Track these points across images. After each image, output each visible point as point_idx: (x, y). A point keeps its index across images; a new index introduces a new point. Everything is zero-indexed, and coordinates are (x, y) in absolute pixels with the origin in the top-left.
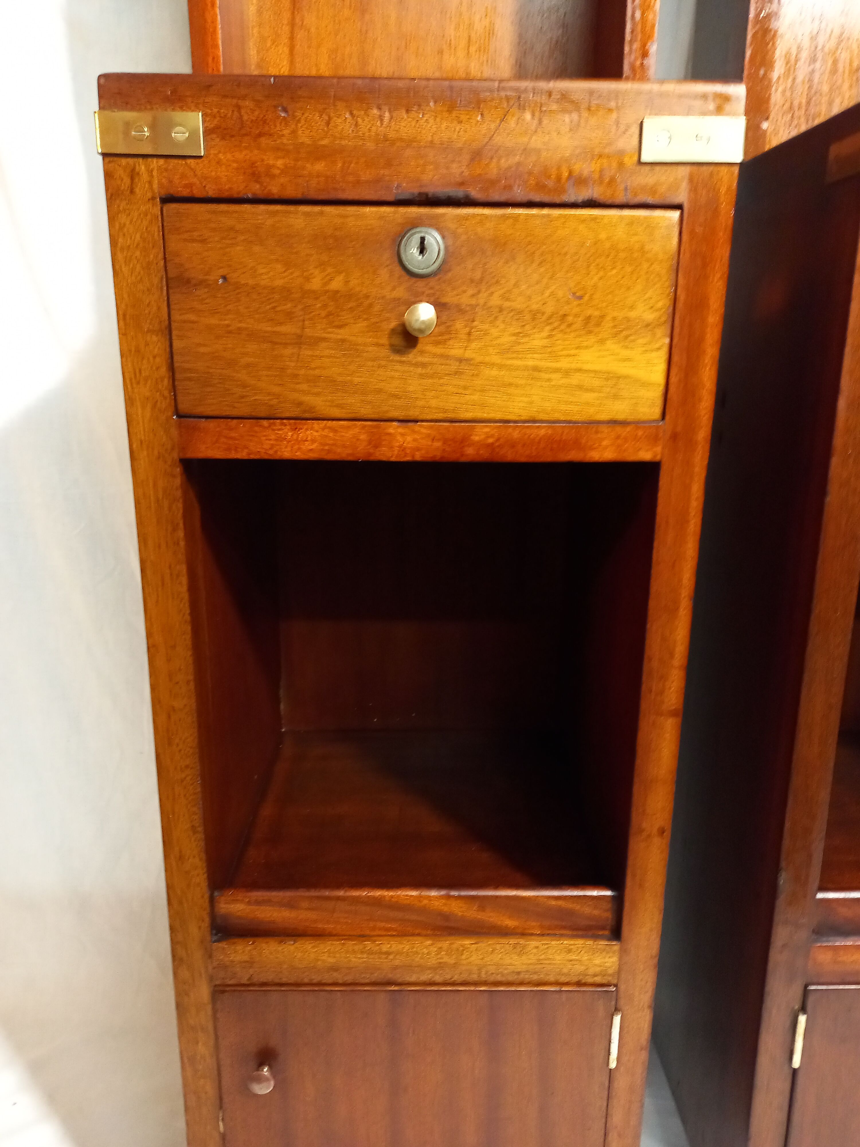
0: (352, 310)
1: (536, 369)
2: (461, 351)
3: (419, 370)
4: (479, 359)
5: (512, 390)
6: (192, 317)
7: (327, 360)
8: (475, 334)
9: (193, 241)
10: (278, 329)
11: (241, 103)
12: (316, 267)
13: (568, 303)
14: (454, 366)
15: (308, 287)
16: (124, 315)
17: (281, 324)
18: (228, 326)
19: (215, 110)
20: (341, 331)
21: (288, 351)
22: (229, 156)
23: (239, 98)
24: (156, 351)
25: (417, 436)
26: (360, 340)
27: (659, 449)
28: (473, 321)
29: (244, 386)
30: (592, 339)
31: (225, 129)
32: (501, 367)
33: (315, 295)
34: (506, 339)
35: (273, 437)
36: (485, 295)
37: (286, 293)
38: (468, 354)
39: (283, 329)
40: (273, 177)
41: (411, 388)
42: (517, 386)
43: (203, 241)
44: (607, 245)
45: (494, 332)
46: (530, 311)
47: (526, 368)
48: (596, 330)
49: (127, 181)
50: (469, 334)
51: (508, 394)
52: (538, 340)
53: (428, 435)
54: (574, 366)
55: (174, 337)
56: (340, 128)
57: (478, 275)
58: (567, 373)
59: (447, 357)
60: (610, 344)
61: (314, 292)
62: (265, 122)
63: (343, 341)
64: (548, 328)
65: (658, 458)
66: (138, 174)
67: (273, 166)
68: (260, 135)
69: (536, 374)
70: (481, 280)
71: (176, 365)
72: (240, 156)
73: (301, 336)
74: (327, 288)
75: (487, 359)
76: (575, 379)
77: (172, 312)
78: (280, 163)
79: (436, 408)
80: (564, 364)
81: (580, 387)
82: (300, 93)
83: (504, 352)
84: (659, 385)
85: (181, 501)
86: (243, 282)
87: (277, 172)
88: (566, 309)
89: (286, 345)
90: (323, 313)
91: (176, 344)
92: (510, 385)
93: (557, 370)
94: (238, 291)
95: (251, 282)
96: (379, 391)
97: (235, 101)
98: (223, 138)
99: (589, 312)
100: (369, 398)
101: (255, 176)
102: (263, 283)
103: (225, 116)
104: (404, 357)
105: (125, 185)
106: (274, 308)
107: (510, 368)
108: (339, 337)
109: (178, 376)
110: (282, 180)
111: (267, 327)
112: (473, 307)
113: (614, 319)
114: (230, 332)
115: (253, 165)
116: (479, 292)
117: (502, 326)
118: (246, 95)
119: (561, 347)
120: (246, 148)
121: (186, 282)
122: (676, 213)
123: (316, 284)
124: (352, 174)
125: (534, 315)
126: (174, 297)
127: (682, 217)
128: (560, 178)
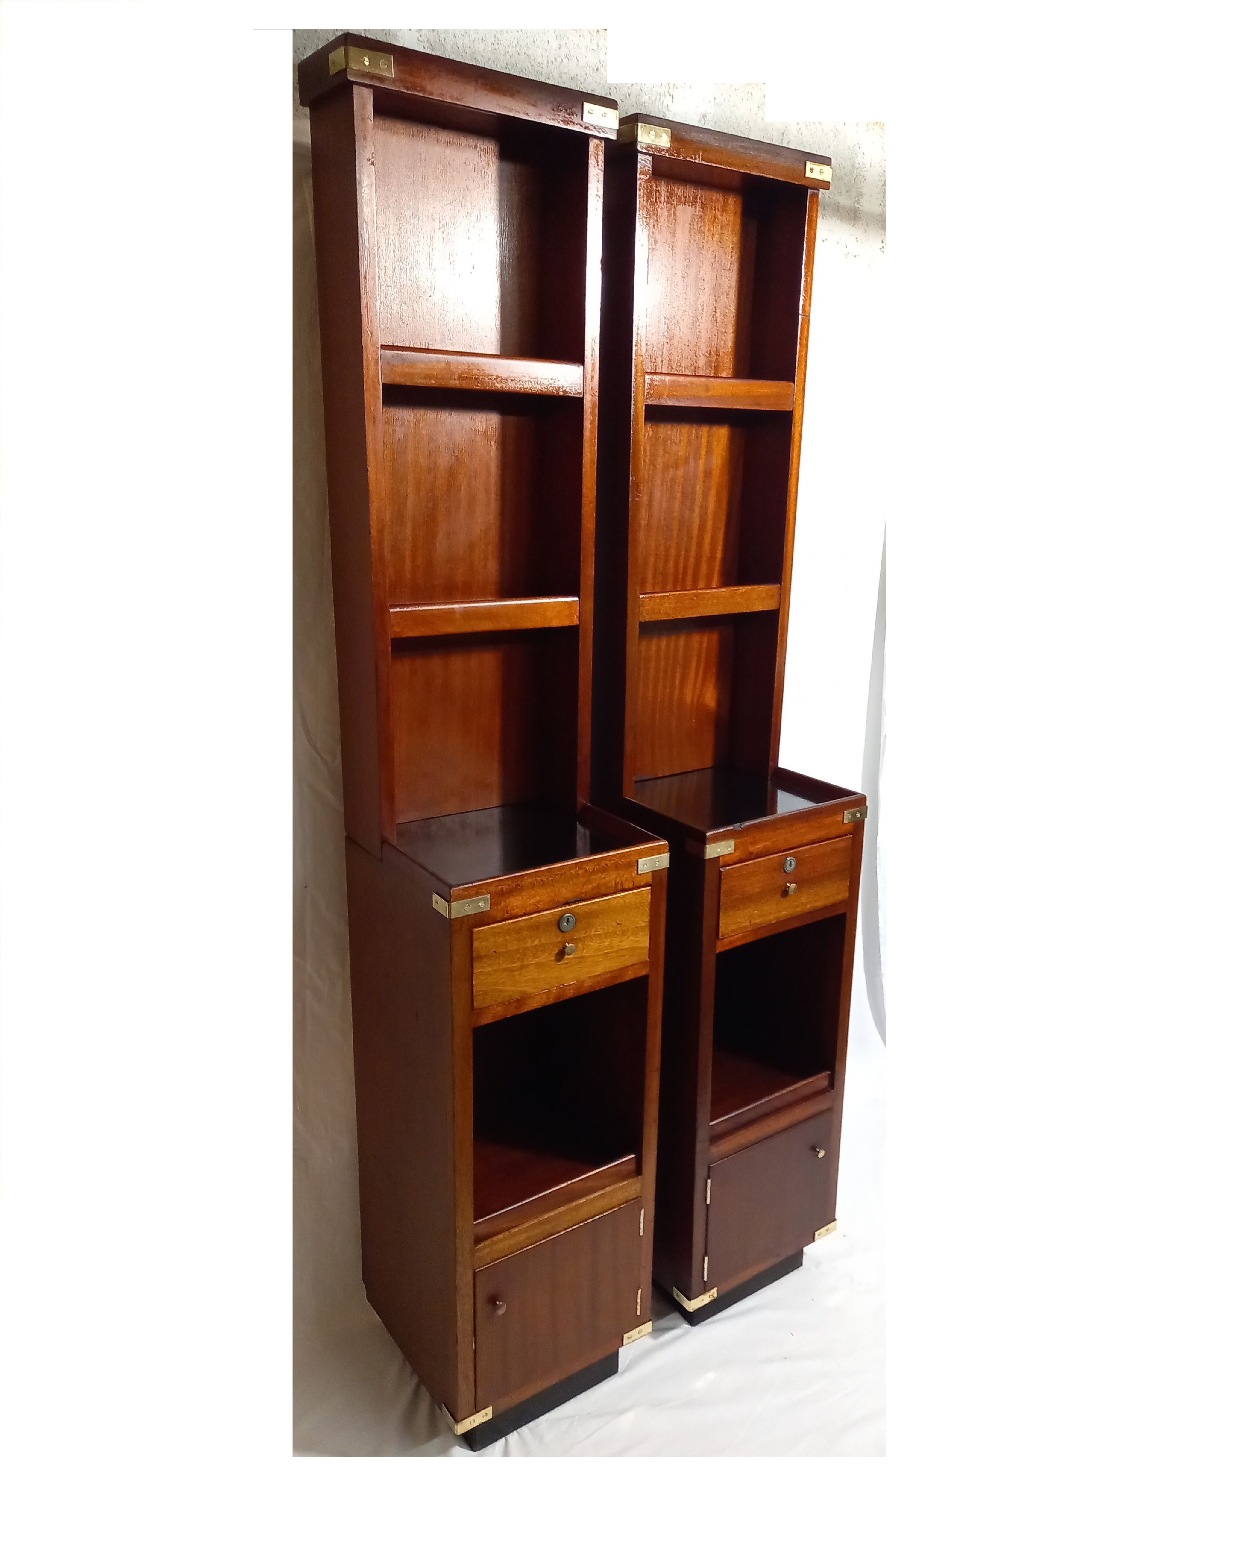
0: (542, 950)
3: (567, 965)
4: (587, 955)
6: (481, 970)
7: (533, 972)
8: (585, 946)
9: (483, 941)
10: (514, 965)
11: (503, 887)
12: (529, 939)
13: (617, 927)
14: (579, 960)
15: (525, 947)
17: (515, 963)
18: (494, 970)
20: (538, 959)
21: (518, 973)
23: (502, 885)
24: (466, 987)
27: (647, 971)
28: (585, 942)
29: (501, 991)
30: (625, 937)
32: (594, 956)
34: (596, 946)
36: (589, 932)
37: (518, 951)
38: (583, 955)
39: (516, 965)
40: (514, 910)
41: (562, 973)
43: (487, 940)
44: (628, 905)
45: (592, 944)
46: (604, 934)
48: (626, 934)
49: (459, 925)
50: (583, 947)
52: (607, 943)
54: (619, 948)
55: (474, 980)
57: (587, 925)
58: (617, 952)
60: (631, 938)
61: (528, 948)
62: (511, 891)
63: (538, 963)
64: (610, 937)
65: (647, 974)
66: (464, 922)
67: (514, 906)
68: (509, 896)
69: (607, 955)
70: (587, 927)
71: (474, 990)
72: (502, 905)
73: (523, 966)
74: (533, 945)
75: (590, 954)
76: (620, 953)
77: (474, 970)
78: (516, 904)
80: (616, 948)
81: (621, 956)
82: (524, 878)
83: (595, 950)
84: (647, 946)
86: (501, 951)
87: (514, 908)
88: (616, 929)
89: (517, 971)
90: (531, 955)
91: (475, 982)
93: (614, 952)
94: (499, 955)
95: (505, 950)
97: (501, 887)
99: (624, 928)
101: (507, 911)
102: (509, 949)
105: (458, 927)
106: (513, 958)
107: (597, 956)
108: (537, 961)
110: (517, 910)
111: (510, 966)
112: (585, 937)
113: (632, 928)
114: (495, 972)
116: (587, 931)
117: (595, 941)
118: (505, 884)
119: (615, 943)
120: (504, 901)
121: (480, 957)
122: (650, 888)
123: (529, 945)
124: (542, 901)
125: (606, 934)
126: (475, 964)
127: (651, 889)
128: (612, 886)
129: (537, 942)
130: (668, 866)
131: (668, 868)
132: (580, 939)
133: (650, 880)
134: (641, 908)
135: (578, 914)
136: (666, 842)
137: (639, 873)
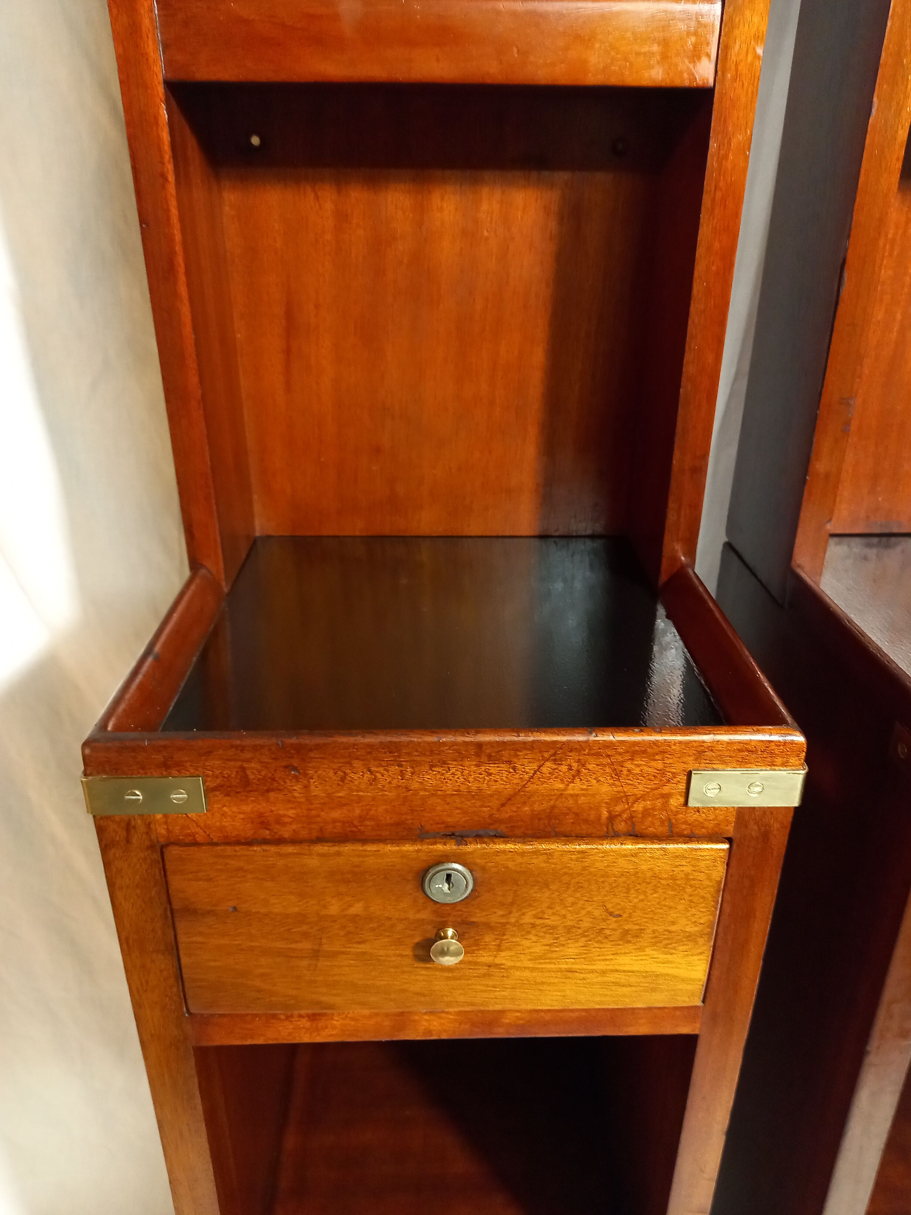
0: (373, 929)
1: (570, 971)
2: (491, 958)
3: (446, 974)
4: (509, 964)
5: (545, 987)
6: (200, 939)
7: (347, 968)
8: (505, 945)
9: (200, 880)
10: (293, 946)
11: (246, 765)
12: (333, 897)
13: (604, 920)
14: (483, 970)
15: (324, 912)
16: (127, 939)
17: (296, 942)
18: (240, 945)
19: (218, 772)
20: (362, 946)
21: (305, 963)
22: (235, 809)
23: (243, 761)
24: (163, 966)
25: (442, 1021)
26: (381, 952)
27: (698, 1025)
28: (504, 935)
29: (259, 991)
30: (631, 947)
31: (229, 787)
32: (533, 970)
33: (334, 919)
34: (538, 949)
35: (291, 1027)
36: (517, 915)
37: (301, 918)
38: (498, 961)
39: (299, 946)
40: (284, 824)
41: (437, 988)
42: (549, 984)
43: (209, 880)
44: (649, 874)
45: (526, 943)
46: (565, 927)
47: (560, 970)
48: (634, 940)
49: (123, 834)
50: (499, 946)
51: (539, 990)
52: (572, 949)
53: (456, 1020)
54: (611, 967)
55: (182, 956)
56: (356, 783)
57: (510, 899)
58: (604, 973)
59: (476, 963)
60: (648, 951)
61: (332, 916)
62: (273, 779)
63: (363, 953)
64: (584, 939)
65: (696, 1032)
66: (134, 827)
67: (285, 816)
68: (268, 791)
69: (570, 974)
70: (512, 904)
71: (185, 976)
72: (247, 808)
73: (319, 951)
74: (346, 913)
75: (518, 964)
76: (611, 978)
77: (179, 936)
78: (291, 813)
79: (464, 1002)
80: (600, 966)
81: (617, 984)
82: (312, 755)
83: (535, 958)
84: (700, 980)
85: (196, 1077)
86: (254, 911)
87: (286, 820)
88: (603, 925)
89: (302, 958)
90: (342, 933)
91: (184, 960)
92: (543, 983)
93: (592, 971)
94: (249, 918)
95: (263, 910)
96: (404, 991)
97: (239, 764)
98: (227, 795)
99: (627, 927)
100: (393, 996)
101: (264, 824)
102: (276, 910)
103: (229, 776)
104: (429, 964)
105: (120, 836)
106: (289, 929)
107: (542, 970)
108: (359, 950)
109: (187, 985)
110: (294, 827)
111: (280, 945)
112: (504, 924)
113: (654, 932)
114: (242, 950)
115: (261, 815)
116: (510, 913)
117: (534, 939)
118: (252, 758)
119: (597, 954)
120: (253, 801)
121: (191, 911)
122: (726, 846)
123: (334, 908)
124: (371, 819)
125: (569, 930)
126: (181, 925)
127: (730, 849)
128: (599, 818)
129: (357, 909)
130: (796, 804)
131: (795, 808)
132: (489, 927)
133: (730, 830)
134: (689, 890)
135: (483, 869)
136: (800, 738)
137: (692, 803)
